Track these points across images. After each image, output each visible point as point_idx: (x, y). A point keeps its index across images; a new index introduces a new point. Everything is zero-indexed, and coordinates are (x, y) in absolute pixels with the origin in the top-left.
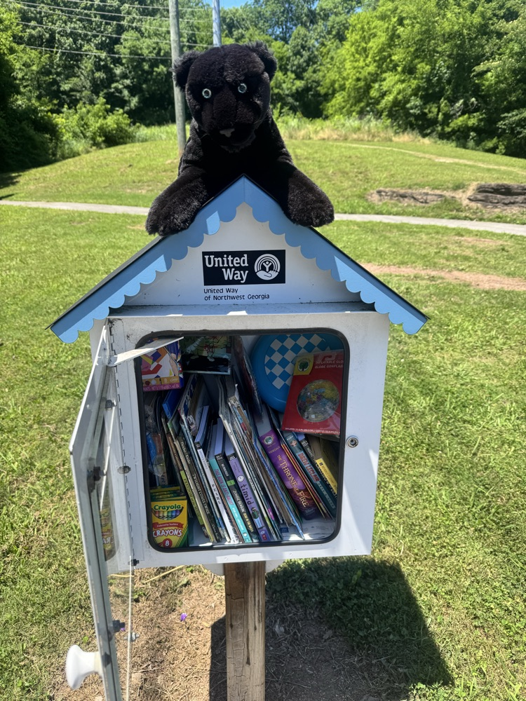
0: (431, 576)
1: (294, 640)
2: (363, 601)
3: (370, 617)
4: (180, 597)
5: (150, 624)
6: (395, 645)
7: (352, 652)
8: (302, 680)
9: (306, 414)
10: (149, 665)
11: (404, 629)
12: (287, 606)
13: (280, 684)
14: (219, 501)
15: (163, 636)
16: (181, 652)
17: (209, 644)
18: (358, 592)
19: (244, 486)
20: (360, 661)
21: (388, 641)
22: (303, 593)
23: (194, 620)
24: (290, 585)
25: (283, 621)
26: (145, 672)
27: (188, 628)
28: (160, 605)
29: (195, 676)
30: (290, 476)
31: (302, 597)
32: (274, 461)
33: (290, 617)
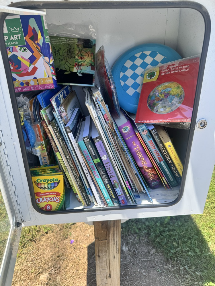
0: (208, 219)
1: (134, 255)
2: (172, 233)
3: (176, 242)
4: (70, 230)
5: (54, 245)
6: (192, 258)
7: (167, 261)
8: (140, 279)
9: (155, 109)
10: (52, 270)
11: (197, 249)
12: (129, 235)
13: (127, 282)
14: (88, 175)
15: (61, 253)
16: (70, 262)
17: (86, 257)
18: (169, 228)
19: (108, 163)
20: (173, 267)
21: (187, 255)
22: (138, 228)
23: (78, 243)
24: (130, 224)
25: (127, 244)
26: (50, 274)
27: (75, 248)
28: (59, 235)
29: (78, 276)
30: (141, 158)
31: (137, 231)
32: (129, 146)
33: (132, 242)
